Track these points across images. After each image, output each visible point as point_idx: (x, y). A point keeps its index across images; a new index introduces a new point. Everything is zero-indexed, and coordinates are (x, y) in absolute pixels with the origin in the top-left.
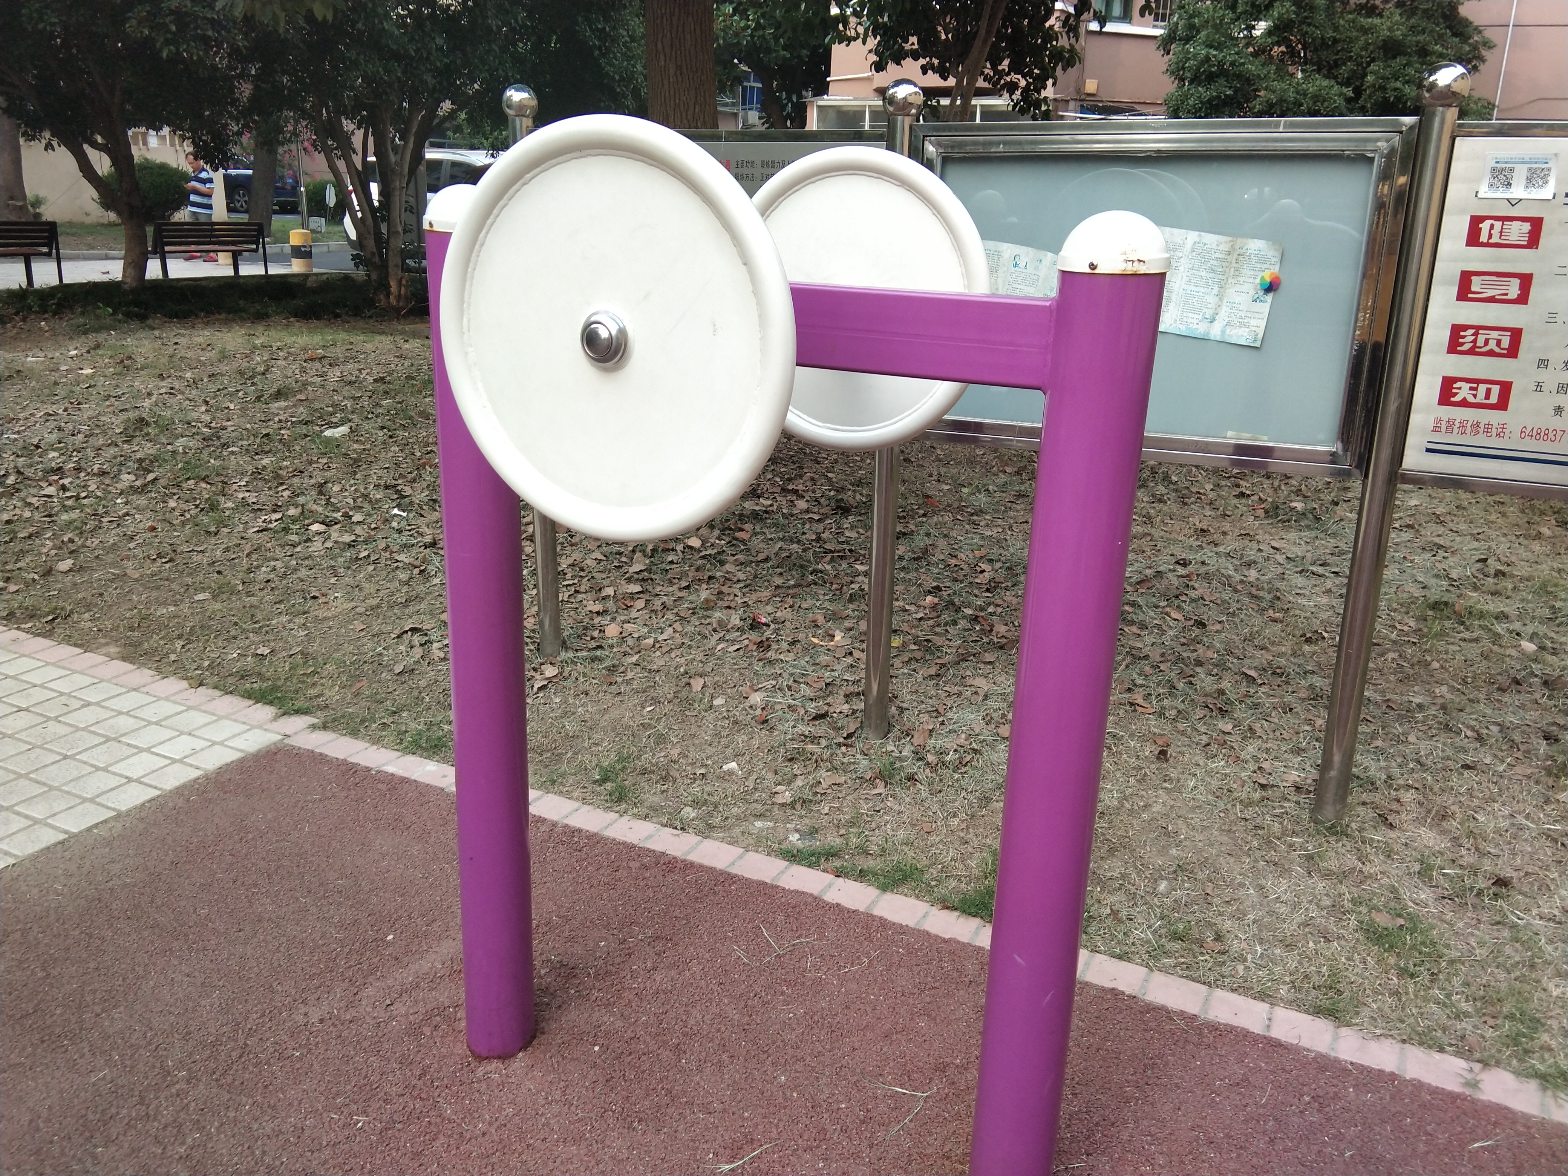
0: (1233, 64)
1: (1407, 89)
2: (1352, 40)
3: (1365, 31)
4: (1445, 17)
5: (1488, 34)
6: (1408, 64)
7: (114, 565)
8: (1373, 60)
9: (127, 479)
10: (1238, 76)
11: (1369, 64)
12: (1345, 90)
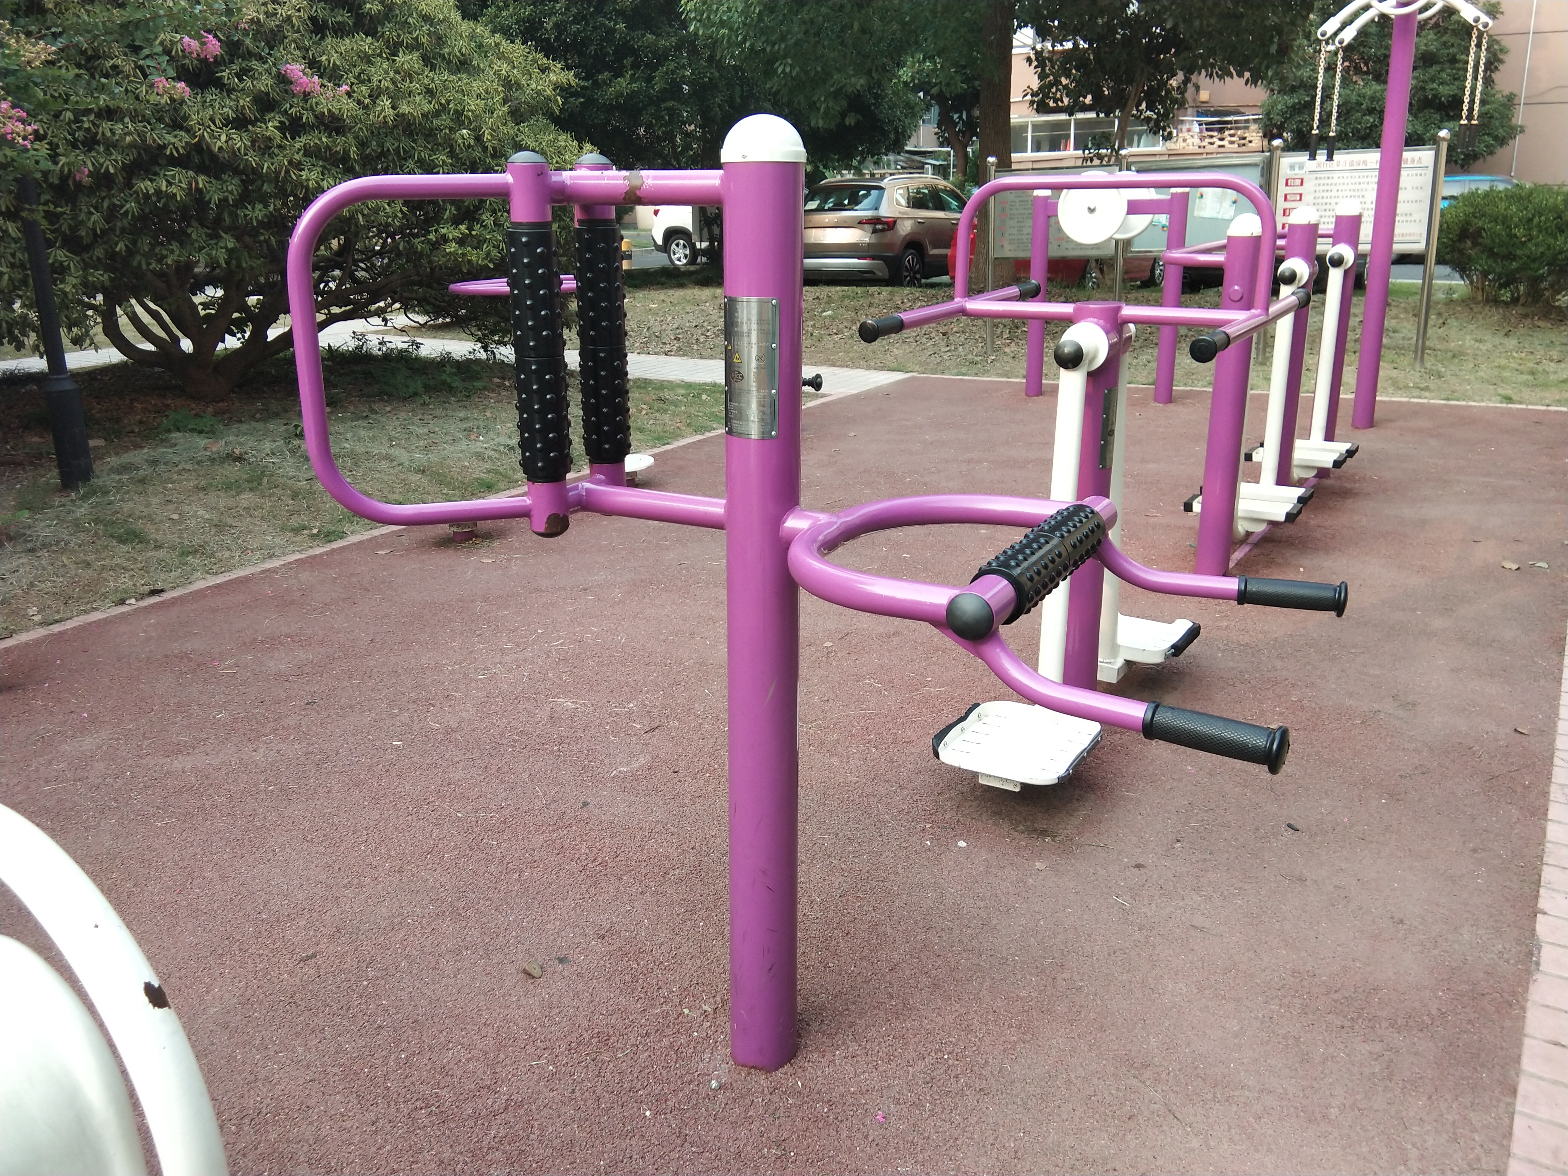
5: (1504, 42)
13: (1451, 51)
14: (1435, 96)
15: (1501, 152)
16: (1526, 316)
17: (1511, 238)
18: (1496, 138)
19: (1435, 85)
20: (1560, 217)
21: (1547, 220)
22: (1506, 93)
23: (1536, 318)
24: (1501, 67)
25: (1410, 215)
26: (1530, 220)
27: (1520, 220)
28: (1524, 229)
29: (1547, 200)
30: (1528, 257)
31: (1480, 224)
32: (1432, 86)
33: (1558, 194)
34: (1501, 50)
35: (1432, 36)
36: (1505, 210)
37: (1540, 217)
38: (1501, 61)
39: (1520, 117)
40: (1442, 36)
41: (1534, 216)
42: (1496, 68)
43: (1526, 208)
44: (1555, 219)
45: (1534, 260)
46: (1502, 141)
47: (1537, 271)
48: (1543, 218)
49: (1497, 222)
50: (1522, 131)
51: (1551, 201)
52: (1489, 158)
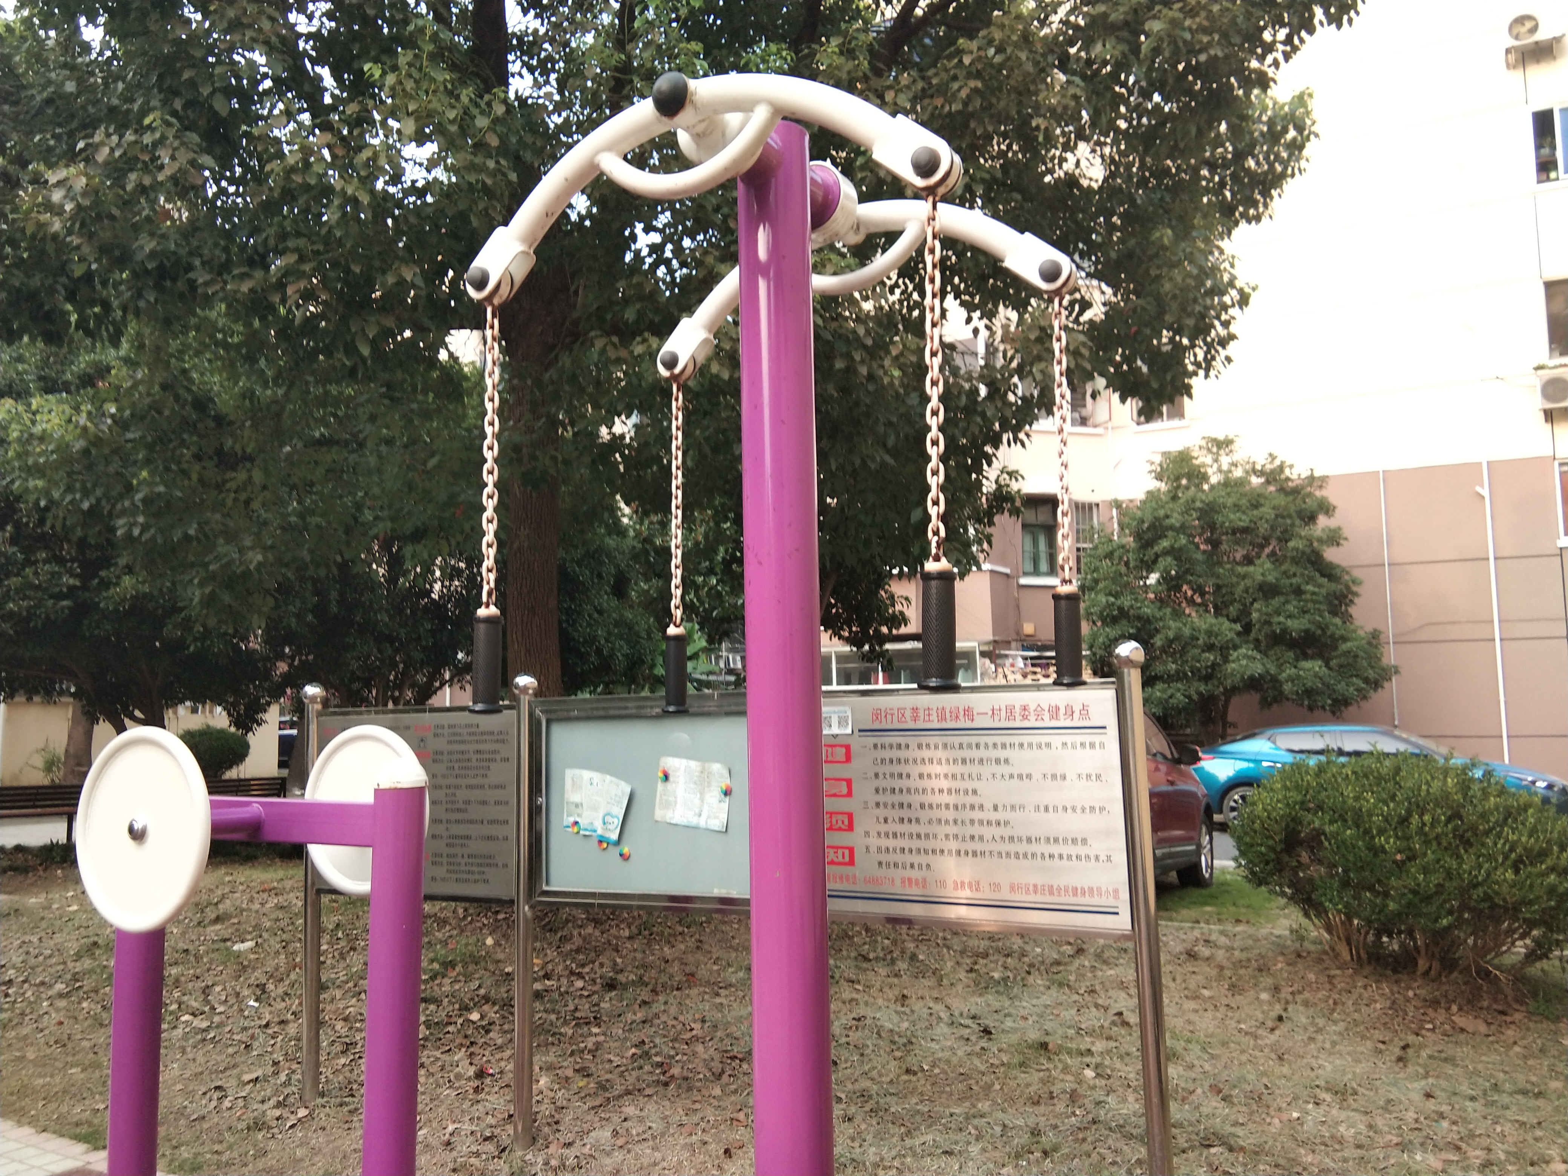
0: (1132, 607)
1: (1289, 622)
2: (1233, 585)
3: (1244, 577)
4: (1313, 563)
5: (1356, 573)
6: (1287, 602)
7: (19, 1050)
8: (1255, 600)
9: (60, 987)
10: (1139, 618)
11: (1252, 604)
12: (1233, 626)
13: (1294, 581)
14: (1284, 631)
15: (1377, 697)
16: (1434, 1004)
17: (1376, 855)
18: (1366, 680)
19: (1282, 619)
20: (1456, 815)
21: (1435, 822)
22: (1369, 629)
23: (1454, 1008)
24: (1356, 600)
25: (1084, 841)
26: (1404, 821)
27: (1386, 820)
28: (1397, 837)
29: (1427, 783)
30: (1415, 892)
31: (1317, 824)
32: (1276, 619)
33: (1446, 772)
34: (1354, 582)
35: (1268, 565)
36: (1357, 799)
37: (1421, 816)
38: (1356, 594)
39: (1391, 656)
40: (1281, 564)
41: (1409, 813)
42: (1352, 601)
43: (1393, 797)
44: (1449, 820)
45: (1427, 899)
46: (1376, 685)
47: (1436, 921)
48: (1427, 818)
49: (1346, 821)
50: (1397, 672)
51: (1436, 785)
52: (1363, 704)
